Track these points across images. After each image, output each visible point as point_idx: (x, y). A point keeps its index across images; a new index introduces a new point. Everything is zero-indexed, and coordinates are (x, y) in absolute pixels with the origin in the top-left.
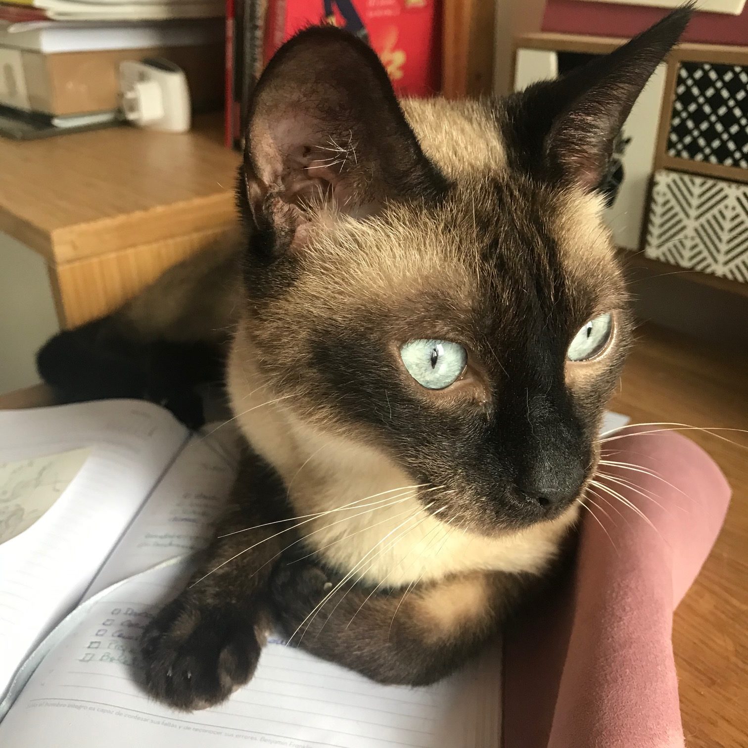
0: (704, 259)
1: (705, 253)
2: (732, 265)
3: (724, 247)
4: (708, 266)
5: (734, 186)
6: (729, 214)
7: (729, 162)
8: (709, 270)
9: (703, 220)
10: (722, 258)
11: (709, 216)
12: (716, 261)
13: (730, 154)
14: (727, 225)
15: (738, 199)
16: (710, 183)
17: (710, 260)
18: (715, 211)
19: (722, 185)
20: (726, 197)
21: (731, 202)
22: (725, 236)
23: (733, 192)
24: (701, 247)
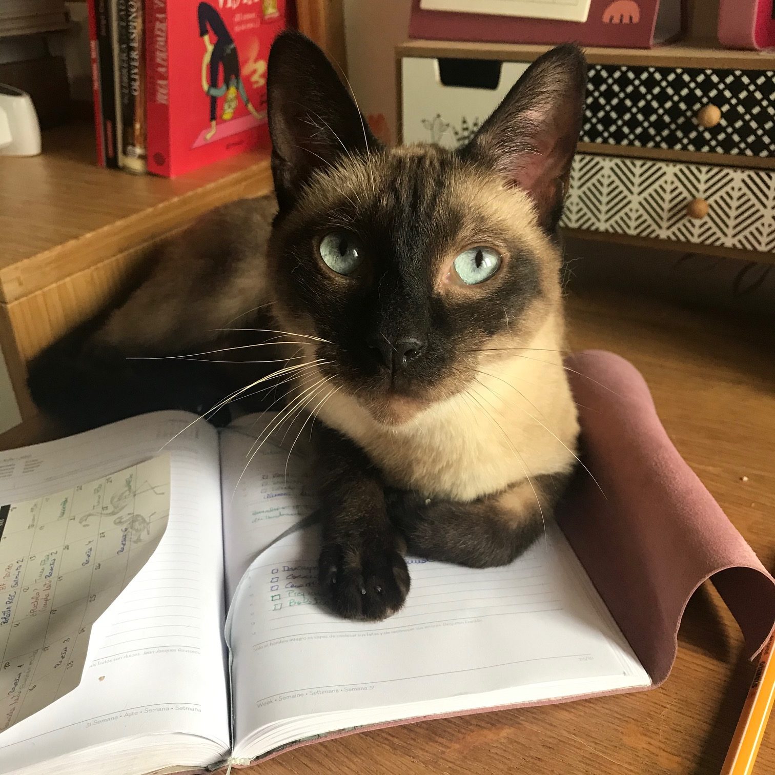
0: (589, 219)
1: (589, 215)
2: (612, 221)
3: (604, 208)
4: (593, 224)
5: (607, 159)
6: (606, 182)
7: (599, 140)
8: (593, 228)
9: (585, 188)
10: (603, 217)
11: (589, 184)
12: (599, 220)
13: (600, 134)
14: (605, 190)
15: (612, 169)
16: (588, 158)
17: (593, 220)
18: (594, 180)
19: (597, 159)
20: (602, 168)
21: (607, 171)
22: (604, 199)
23: (607, 164)
24: (585, 210)
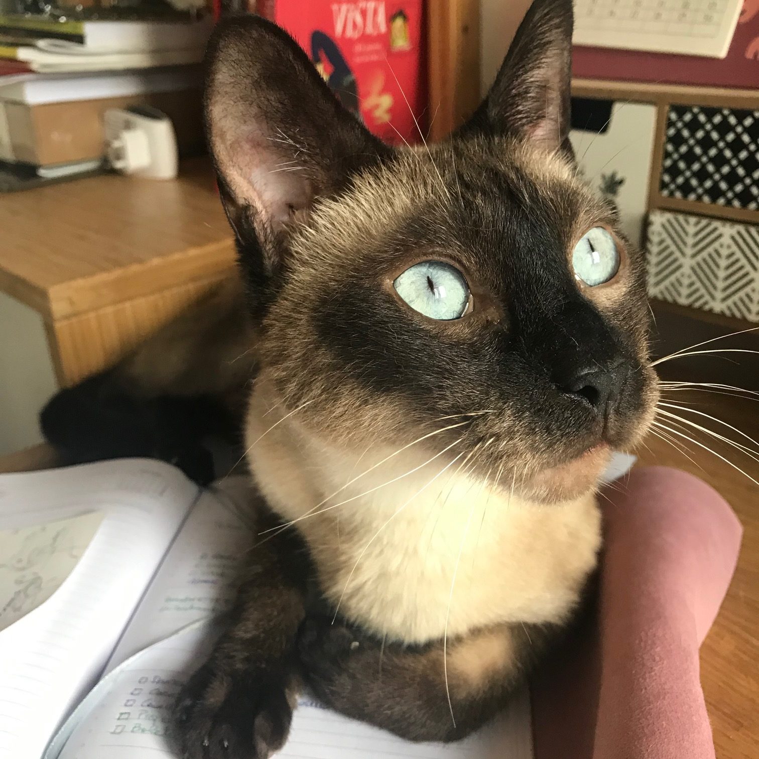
0: (701, 297)
1: (703, 291)
2: (730, 302)
3: (721, 285)
4: (706, 303)
5: (728, 225)
6: (724, 252)
7: (721, 201)
8: (707, 307)
9: (699, 258)
10: (719, 295)
11: (705, 254)
12: (713, 297)
13: (723, 194)
14: (723, 263)
15: (733, 238)
16: (704, 222)
17: (707, 297)
18: (710, 249)
19: (716, 224)
20: (720, 236)
21: (726, 240)
22: (722, 274)
23: (728, 231)
24: (698, 284)
